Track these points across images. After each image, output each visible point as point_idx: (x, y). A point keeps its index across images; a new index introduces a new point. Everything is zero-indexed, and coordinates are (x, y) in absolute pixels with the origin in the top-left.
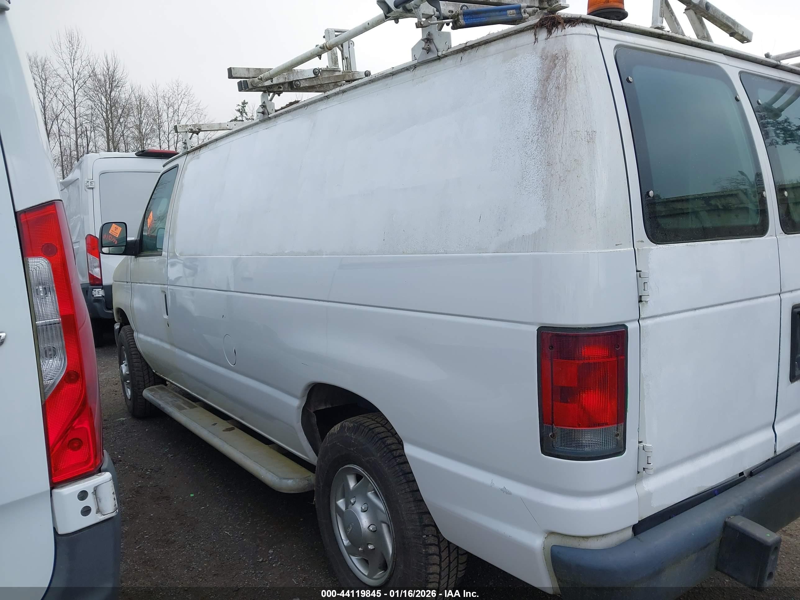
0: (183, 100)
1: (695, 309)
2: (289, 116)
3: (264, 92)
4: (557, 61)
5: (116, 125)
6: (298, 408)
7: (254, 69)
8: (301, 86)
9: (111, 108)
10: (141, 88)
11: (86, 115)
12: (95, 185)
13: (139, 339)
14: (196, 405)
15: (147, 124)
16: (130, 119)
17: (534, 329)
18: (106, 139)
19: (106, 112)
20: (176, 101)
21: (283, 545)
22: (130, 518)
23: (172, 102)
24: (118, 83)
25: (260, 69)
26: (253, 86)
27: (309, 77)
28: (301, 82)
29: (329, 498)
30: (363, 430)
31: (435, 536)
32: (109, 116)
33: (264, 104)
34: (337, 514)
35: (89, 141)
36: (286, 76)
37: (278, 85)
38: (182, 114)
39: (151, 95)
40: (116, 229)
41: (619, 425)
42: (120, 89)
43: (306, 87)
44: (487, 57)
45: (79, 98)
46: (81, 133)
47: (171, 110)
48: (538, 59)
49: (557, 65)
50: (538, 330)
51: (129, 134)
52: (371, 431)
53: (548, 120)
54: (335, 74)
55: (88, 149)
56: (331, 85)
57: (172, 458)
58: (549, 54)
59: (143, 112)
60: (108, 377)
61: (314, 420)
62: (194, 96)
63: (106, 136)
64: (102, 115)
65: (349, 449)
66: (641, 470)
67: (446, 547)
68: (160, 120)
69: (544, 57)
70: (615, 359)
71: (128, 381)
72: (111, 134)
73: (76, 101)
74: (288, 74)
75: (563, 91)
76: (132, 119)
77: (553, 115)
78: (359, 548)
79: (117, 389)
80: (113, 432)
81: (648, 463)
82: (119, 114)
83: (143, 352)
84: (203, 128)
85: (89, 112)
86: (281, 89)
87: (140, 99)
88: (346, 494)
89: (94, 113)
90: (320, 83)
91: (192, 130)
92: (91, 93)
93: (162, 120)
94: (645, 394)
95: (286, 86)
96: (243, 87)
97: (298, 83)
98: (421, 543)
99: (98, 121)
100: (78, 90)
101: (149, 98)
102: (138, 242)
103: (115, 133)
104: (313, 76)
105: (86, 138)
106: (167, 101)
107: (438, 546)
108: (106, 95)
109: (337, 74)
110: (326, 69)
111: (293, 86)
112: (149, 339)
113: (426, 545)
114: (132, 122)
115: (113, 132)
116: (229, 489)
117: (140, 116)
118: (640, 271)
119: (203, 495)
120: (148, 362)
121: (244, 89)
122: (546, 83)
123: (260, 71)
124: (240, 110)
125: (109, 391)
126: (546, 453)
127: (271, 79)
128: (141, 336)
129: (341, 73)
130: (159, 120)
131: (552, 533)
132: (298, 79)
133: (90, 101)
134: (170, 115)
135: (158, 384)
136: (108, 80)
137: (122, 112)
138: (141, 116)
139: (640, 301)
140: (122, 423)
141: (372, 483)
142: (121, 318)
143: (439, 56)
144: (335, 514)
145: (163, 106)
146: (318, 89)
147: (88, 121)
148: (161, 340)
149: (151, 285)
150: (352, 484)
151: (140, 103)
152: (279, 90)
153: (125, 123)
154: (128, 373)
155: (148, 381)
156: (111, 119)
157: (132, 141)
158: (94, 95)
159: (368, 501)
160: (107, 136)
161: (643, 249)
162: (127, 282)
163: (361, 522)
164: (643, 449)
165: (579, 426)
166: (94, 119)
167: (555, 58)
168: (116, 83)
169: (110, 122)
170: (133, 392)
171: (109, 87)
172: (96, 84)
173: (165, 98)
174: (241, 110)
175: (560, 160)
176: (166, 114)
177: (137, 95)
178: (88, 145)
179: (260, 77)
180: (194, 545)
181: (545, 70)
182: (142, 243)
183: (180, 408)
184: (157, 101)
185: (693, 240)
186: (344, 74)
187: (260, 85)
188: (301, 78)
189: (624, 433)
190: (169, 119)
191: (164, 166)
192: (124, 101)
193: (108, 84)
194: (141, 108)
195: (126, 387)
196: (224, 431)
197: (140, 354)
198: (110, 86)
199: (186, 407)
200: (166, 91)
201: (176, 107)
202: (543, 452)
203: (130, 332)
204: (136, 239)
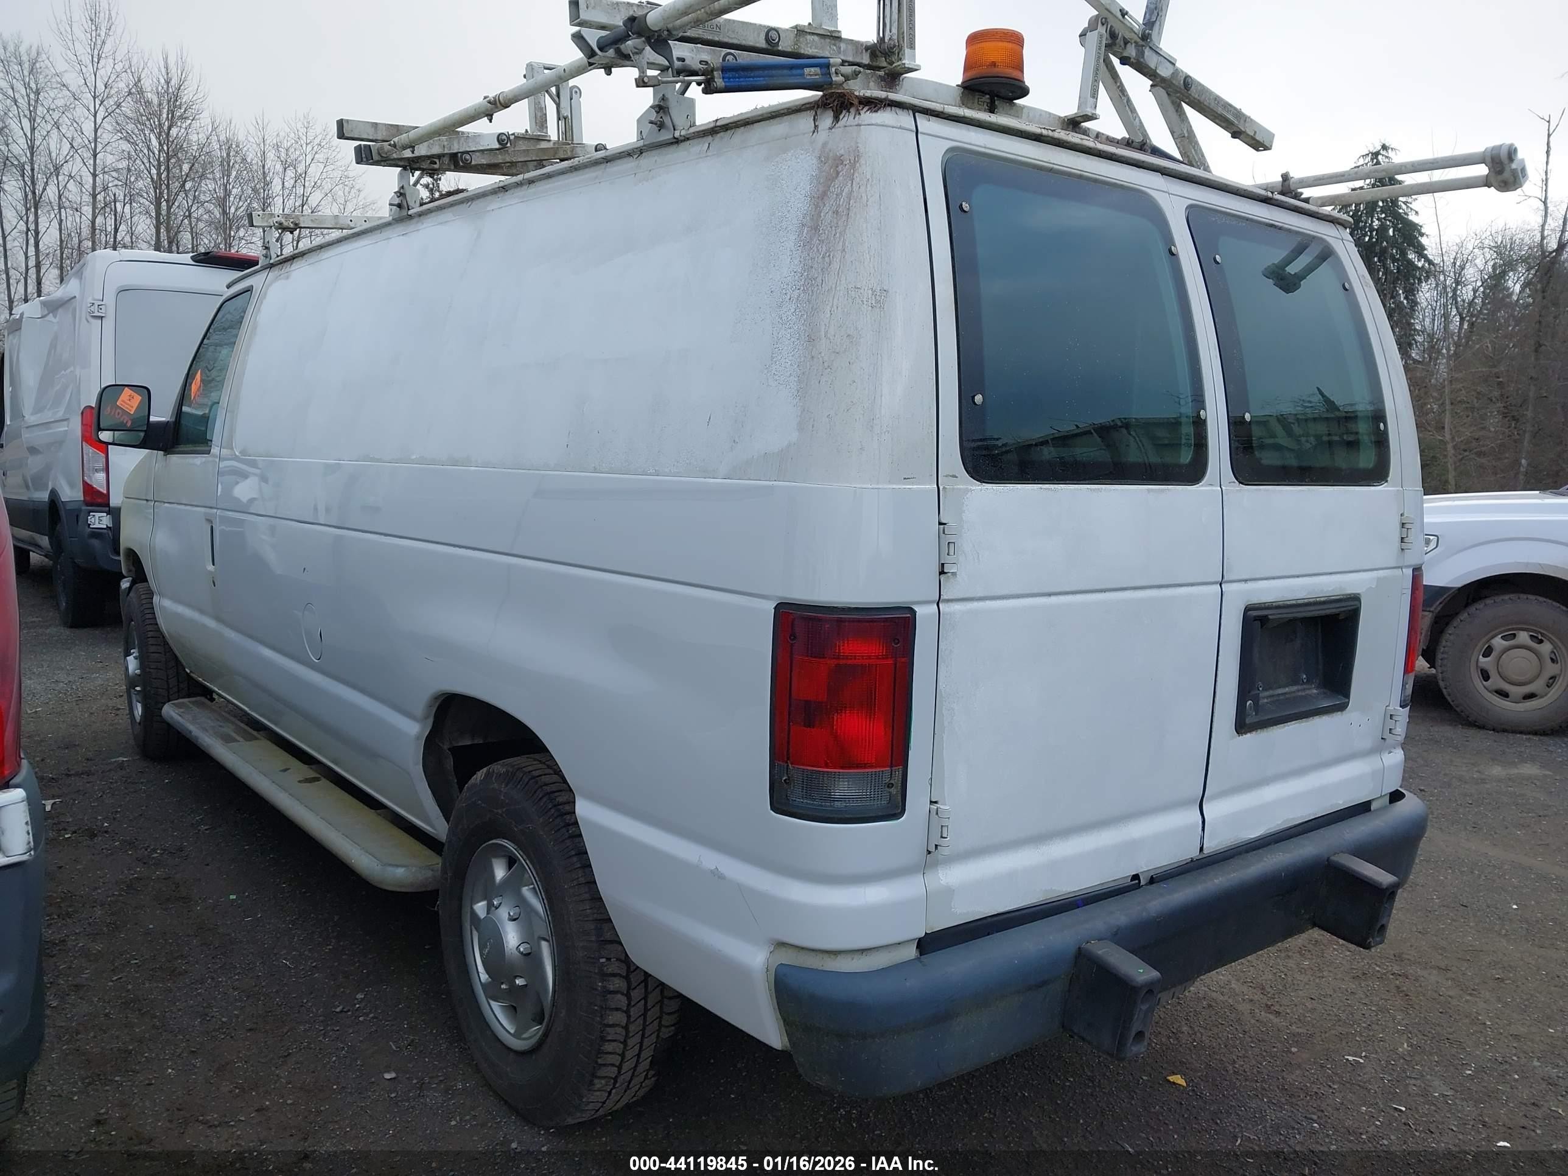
0: (317, 156)
1: (1050, 595)
2: (447, 215)
3: (405, 168)
4: (840, 168)
5: (177, 194)
6: (418, 738)
7: (385, 125)
8: (473, 163)
9: (168, 160)
10: (233, 125)
11: (117, 170)
12: (106, 311)
13: (162, 608)
14: (259, 736)
15: (240, 199)
16: (206, 185)
17: (770, 607)
18: (154, 222)
19: (158, 169)
20: (301, 158)
21: (385, 987)
22: (109, 930)
23: (293, 157)
24: (185, 112)
25: (397, 125)
26: (382, 157)
27: (489, 148)
28: (473, 156)
29: (460, 899)
30: (522, 778)
31: (621, 961)
32: (163, 176)
33: (402, 191)
34: (473, 927)
35: (118, 222)
36: (446, 143)
37: (431, 158)
38: (313, 184)
39: (252, 140)
40: (131, 398)
41: (893, 768)
42: (190, 124)
43: (484, 164)
44: (745, 147)
45: (104, 135)
46: (103, 205)
47: (290, 173)
48: (815, 161)
49: (841, 174)
50: (775, 608)
51: (202, 215)
52: (533, 780)
53: (816, 266)
54: (540, 145)
55: (115, 238)
56: (531, 165)
57: (207, 832)
58: (831, 155)
59: (234, 173)
60: (106, 683)
61: (450, 763)
62: (338, 150)
63: (153, 214)
64: (150, 173)
65: (495, 810)
66: (932, 849)
67: (642, 982)
68: (266, 192)
69: (822, 159)
70: (890, 662)
71: (138, 688)
72: (164, 212)
73: (99, 140)
74: (450, 140)
75: (844, 218)
76: (210, 186)
77: (823, 257)
78: (502, 983)
79: (121, 705)
80: (101, 780)
81: (942, 837)
82: (183, 173)
83: (168, 633)
84: (304, 222)
85: (123, 164)
86: (436, 166)
87: (229, 146)
88: (490, 891)
89: (133, 168)
90: (509, 160)
91: (281, 224)
92: (130, 127)
93: (270, 192)
94: (946, 724)
95: (446, 160)
96: (364, 156)
97: (468, 157)
98: (596, 971)
99: (140, 184)
100: (104, 118)
101: (248, 146)
102: (172, 426)
103: (172, 210)
104: (497, 146)
105: (113, 217)
106: (283, 155)
107: (627, 978)
108: (160, 134)
109: (544, 145)
110: (523, 134)
111: (459, 162)
112: (180, 609)
113: (605, 976)
114: (210, 191)
115: (169, 208)
116: (304, 890)
117: (225, 181)
118: (945, 524)
119: (254, 898)
120: (178, 655)
121: (365, 160)
122: (821, 204)
123: (398, 129)
124: (429, 185)
125: (103, 708)
126: (778, 809)
127: (412, 147)
128: (167, 603)
129: (550, 145)
130: (264, 191)
131: (781, 945)
132: (468, 149)
133: (126, 142)
134: (289, 184)
135: (195, 695)
136: (165, 103)
137: (191, 169)
138: (228, 181)
139: (942, 572)
140: (121, 766)
141: (530, 871)
142: (134, 569)
143: (677, 139)
144: (469, 927)
145: (273, 164)
146: (505, 170)
147: (120, 183)
148: (202, 611)
149: (188, 508)
150: (500, 872)
151: (228, 155)
152: (431, 167)
153: (195, 191)
154: (138, 672)
155: (175, 689)
156: (166, 182)
157: (206, 230)
158: (136, 131)
159: (522, 902)
160: (156, 215)
161: (953, 489)
162: (147, 500)
163: (506, 938)
164: (937, 814)
165: (827, 766)
166: (133, 179)
167: (839, 161)
168: (182, 111)
169: (164, 187)
170: (145, 708)
171: (168, 117)
172: (142, 110)
173: (280, 149)
174: (431, 186)
175: (826, 333)
176: (280, 180)
177: (222, 138)
178: (116, 230)
179: (392, 142)
180: (220, 979)
181: (822, 181)
182: (178, 429)
183: (227, 739)
184: (264, 153)
185: (1052, 480)
186: (556, 146)
187: (395, 156)
188: (474, 149)
189: (902, 786)
190: (287, 192)
191: (228, 287)
192: (195, 148)
193: (165, 111)
194: (229, 165)
195: (134, 701)
196: (300, 782)
197: (164, 637)
198: (170, 116)
199: (238, 738)
200: (282, 134)
201: (301, 169)
202: (774, 808)
203: (147, 596)
204: (169, 419)
